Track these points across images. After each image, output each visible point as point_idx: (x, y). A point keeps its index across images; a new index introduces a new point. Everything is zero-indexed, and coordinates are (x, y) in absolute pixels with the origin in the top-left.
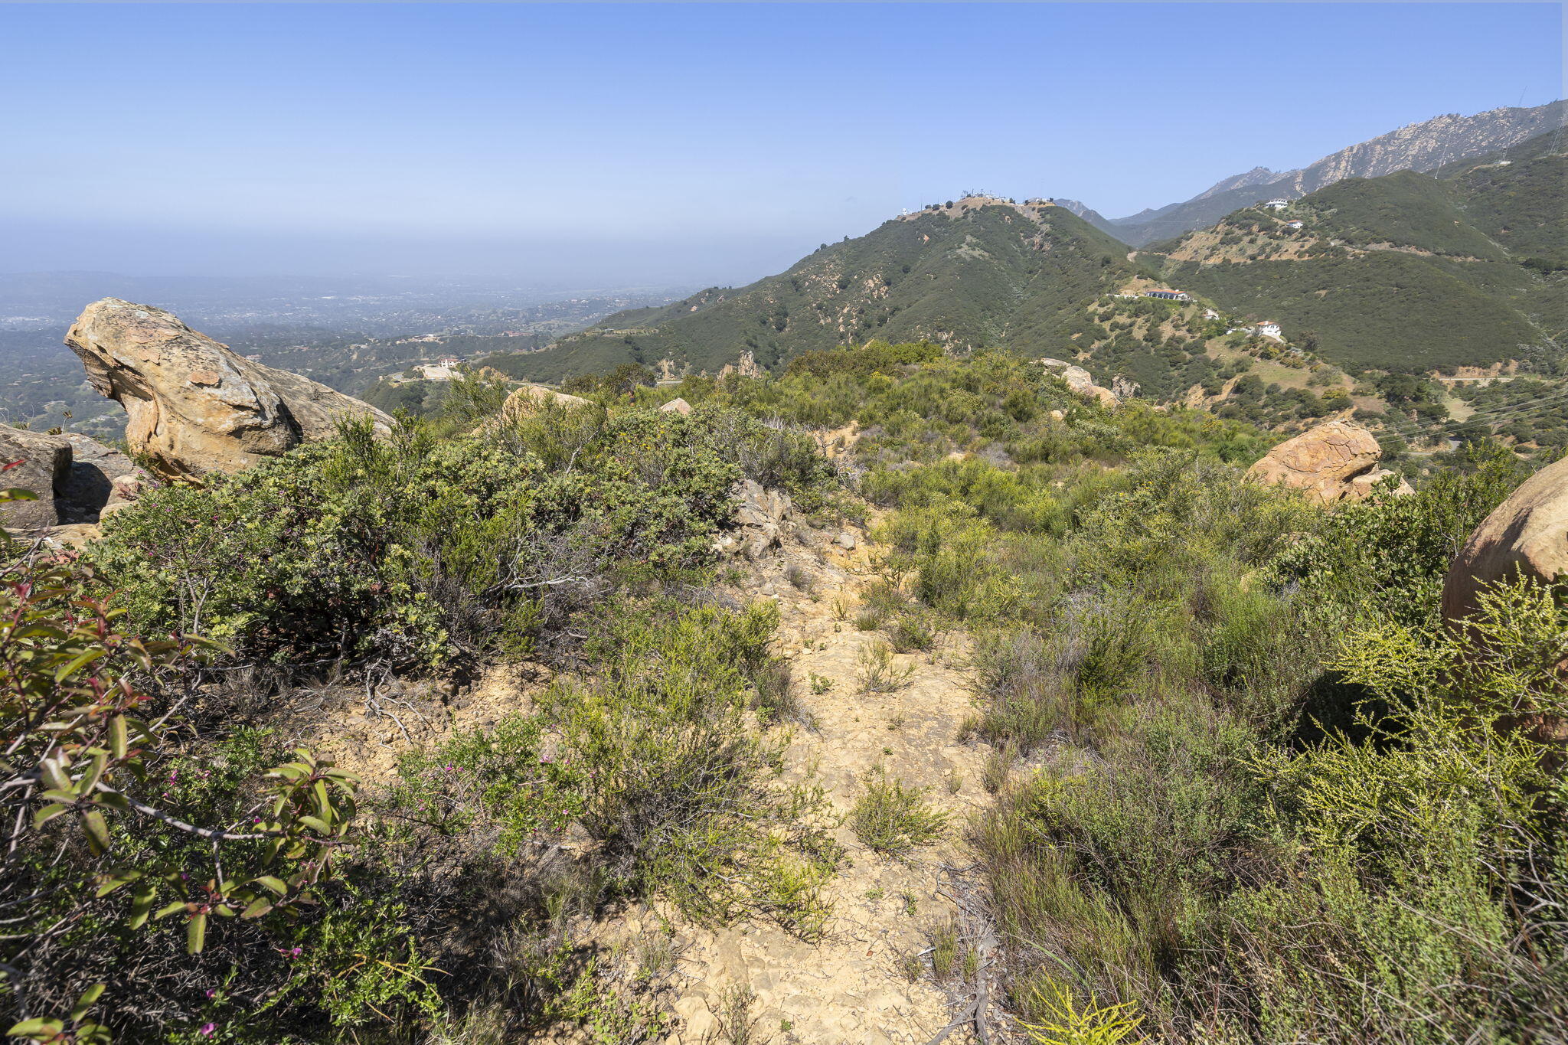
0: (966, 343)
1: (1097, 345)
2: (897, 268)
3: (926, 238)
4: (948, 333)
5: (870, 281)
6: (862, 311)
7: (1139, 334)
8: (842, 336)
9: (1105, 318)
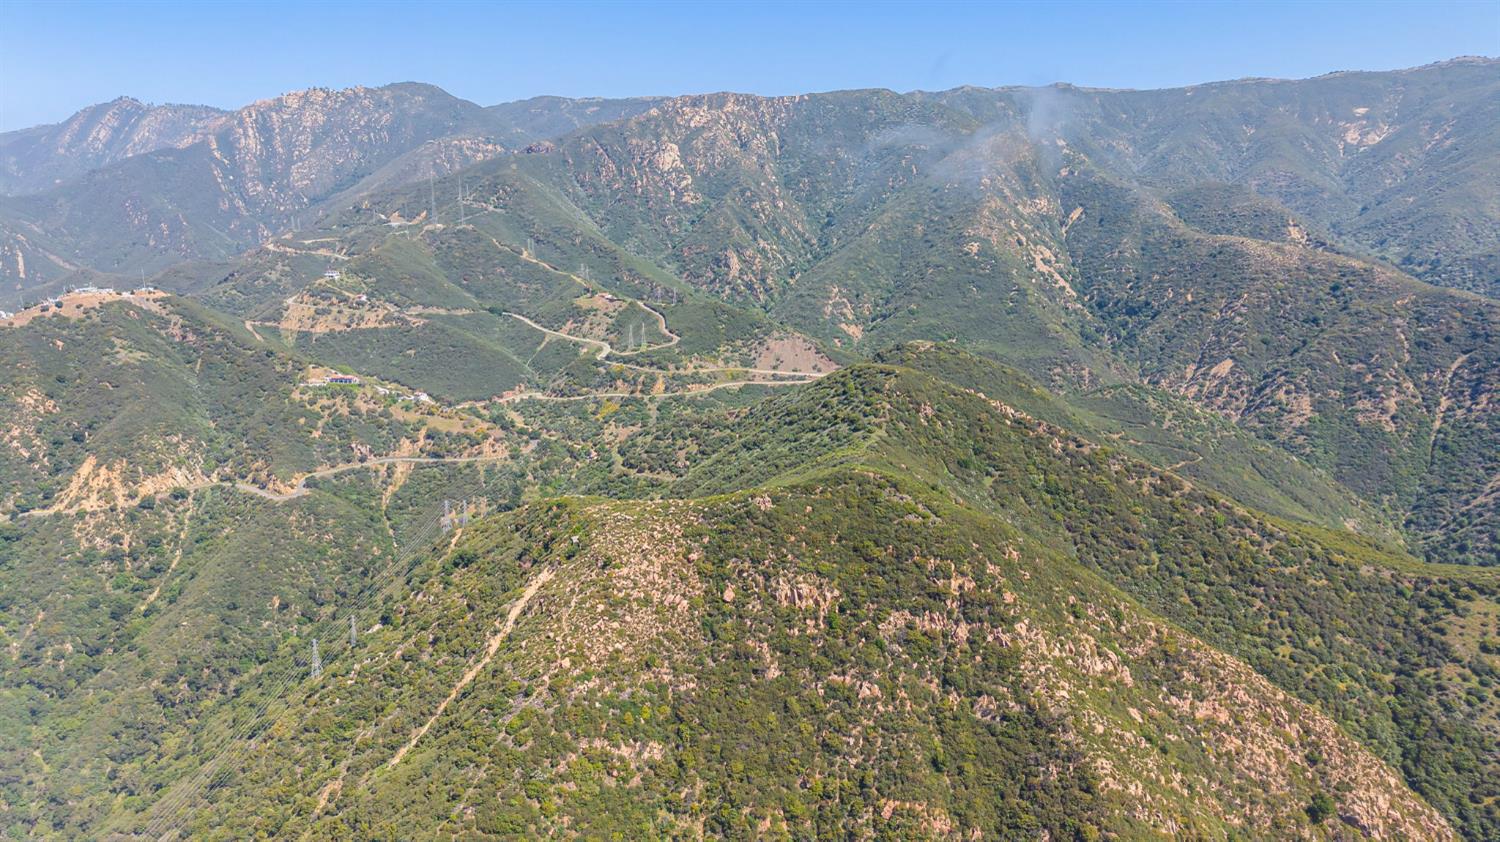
0: (197, 440)
1: (320, 424)
2: (50, 380)
3: (60, 343)
4: (176, 435)
5: (26, 398)
6: (39, 431)
7: (345, 411)
8: (31, 460)
9: (312, 402)
